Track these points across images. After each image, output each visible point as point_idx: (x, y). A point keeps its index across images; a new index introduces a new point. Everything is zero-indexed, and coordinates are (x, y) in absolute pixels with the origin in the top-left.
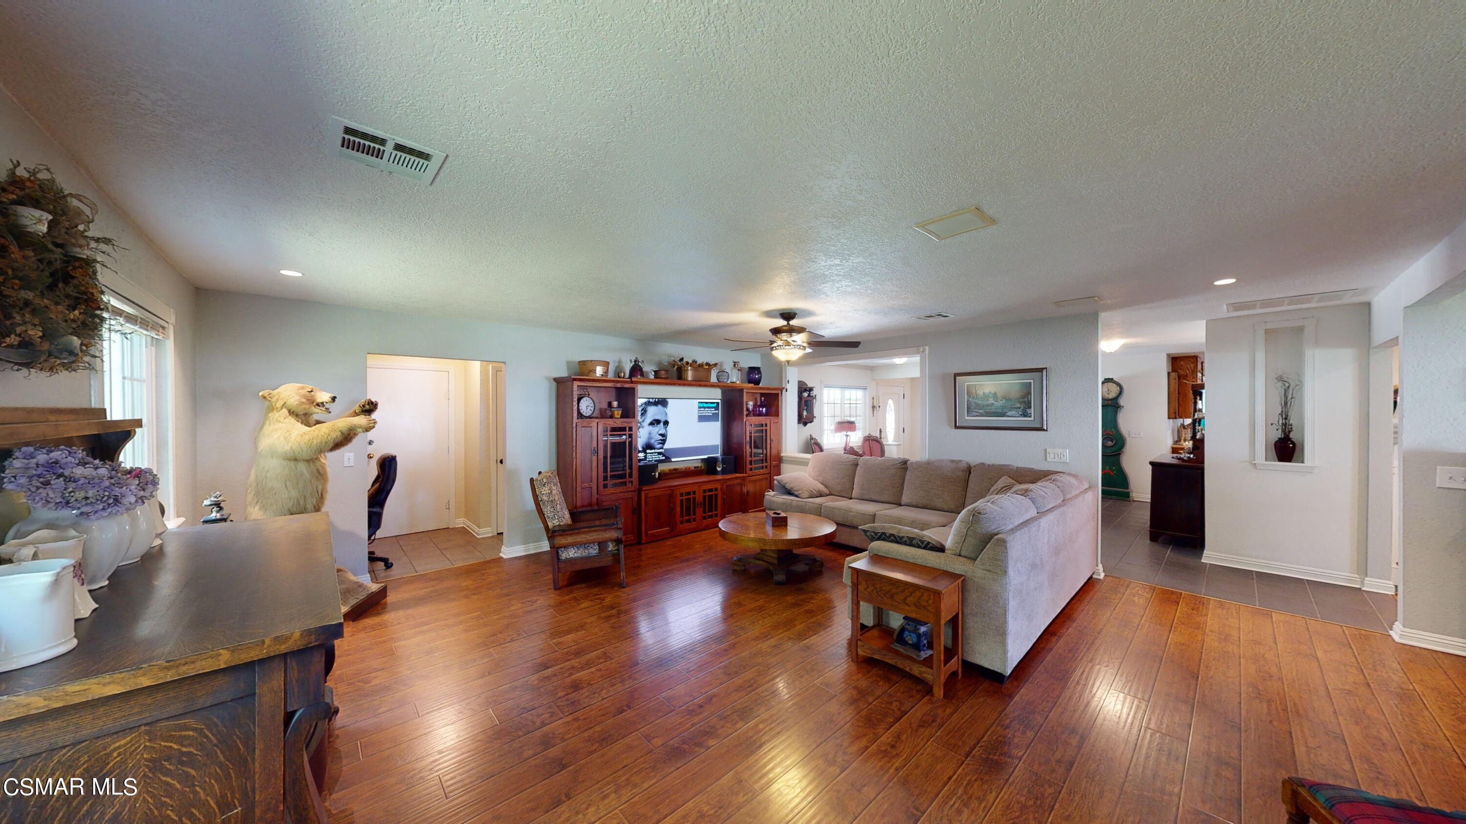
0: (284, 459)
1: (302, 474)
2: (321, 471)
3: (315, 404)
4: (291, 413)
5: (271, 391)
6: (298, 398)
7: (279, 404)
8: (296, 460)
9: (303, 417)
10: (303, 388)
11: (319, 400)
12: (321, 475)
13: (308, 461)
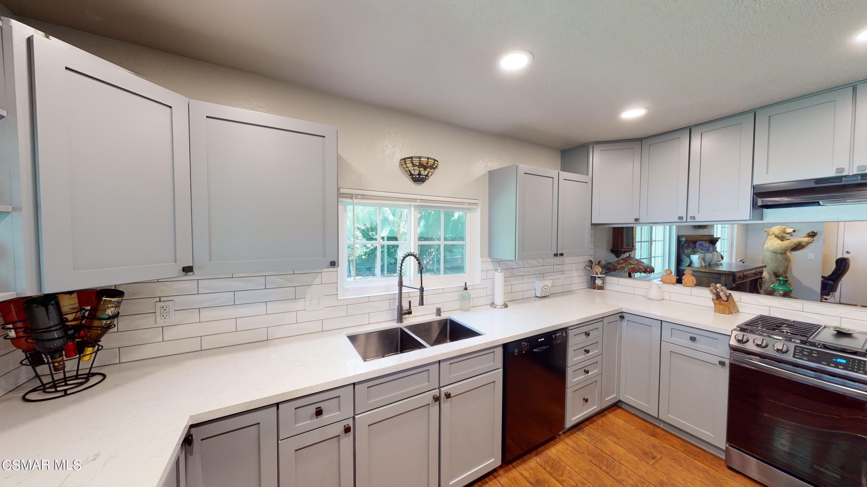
0: (772, 252)
1: (778, 258)
2: (787, 258)
3: (786, 233)
4: (776, 236)
5: (769, 229)
6: (778, 231)
7: (771, 233)
8: (776, 253)
9: (781, 238)
10: (781, 228)
11: (788, 232)
12: (788, 260)
13: (781, 254)
